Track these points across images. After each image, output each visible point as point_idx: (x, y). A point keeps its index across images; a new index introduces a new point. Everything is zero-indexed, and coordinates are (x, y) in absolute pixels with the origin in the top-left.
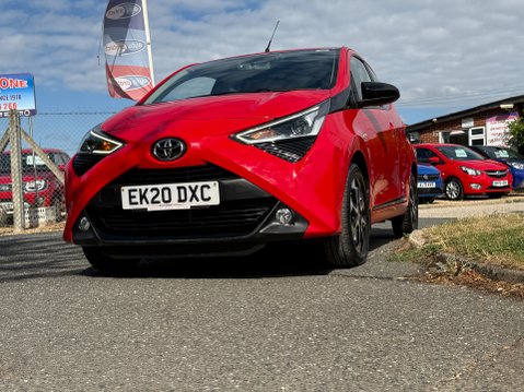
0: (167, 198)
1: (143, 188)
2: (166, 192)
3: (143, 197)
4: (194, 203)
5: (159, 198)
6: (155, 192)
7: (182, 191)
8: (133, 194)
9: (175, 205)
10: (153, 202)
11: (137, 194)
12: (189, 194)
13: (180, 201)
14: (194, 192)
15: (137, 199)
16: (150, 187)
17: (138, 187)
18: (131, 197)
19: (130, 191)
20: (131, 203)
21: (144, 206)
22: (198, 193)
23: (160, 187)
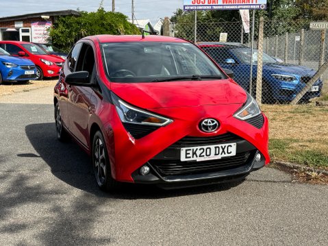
0: (208, 154)
1: (195, 148)
2: (208, 150)
3: (194, 153)
4: (223, 155)
5: (204, 154)
6: (202, 150)
7: (217, 149)
8: (188, 152)
9: (213, 157)
10: (200, 156)
11: (191, 152)
12: (221, 150)
13: (216, 154)
14: (223, 149)
15: (191, 155)
16: (199, 148)
17: (191, 148)
18: (187, 154)
19: (186, 150)
20: (186, 157)
21: (195, 158)
22: (226, 150)
23: (205, 147)
